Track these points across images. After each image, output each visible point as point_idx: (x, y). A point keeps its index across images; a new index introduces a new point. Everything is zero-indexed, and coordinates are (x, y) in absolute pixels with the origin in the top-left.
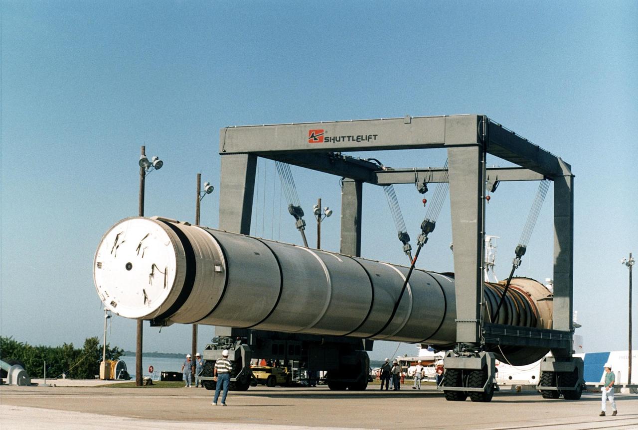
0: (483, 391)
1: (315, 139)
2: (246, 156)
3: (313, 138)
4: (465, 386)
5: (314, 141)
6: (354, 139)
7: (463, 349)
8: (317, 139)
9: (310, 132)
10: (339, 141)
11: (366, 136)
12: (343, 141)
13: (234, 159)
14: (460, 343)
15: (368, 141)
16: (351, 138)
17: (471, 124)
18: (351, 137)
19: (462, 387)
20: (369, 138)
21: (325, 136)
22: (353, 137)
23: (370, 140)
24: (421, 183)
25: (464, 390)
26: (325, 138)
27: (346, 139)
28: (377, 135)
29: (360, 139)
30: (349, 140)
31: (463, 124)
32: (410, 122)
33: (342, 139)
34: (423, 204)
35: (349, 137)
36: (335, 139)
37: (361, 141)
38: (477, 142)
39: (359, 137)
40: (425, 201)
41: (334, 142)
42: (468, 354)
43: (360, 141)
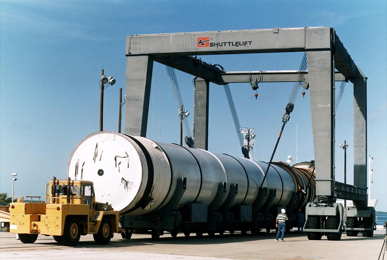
0: (338, 232)
1: (203, 44)
2: (147, 57)
3: (201, 44)
4: (323, 228)
5: (201, 45)
6: (233, 44)
7: (321, 201)
8: (204, 45)
9: (198, 39)
10: (222, 46)
11: (243, 42)
12: (225, 46)
13: (138, 59)
14: (318, 196)
15: (245, 46)
16: (231, 44)
17: (326, 33)
18: (231, 42)
19: (320, 229)
20: (245, 44)
21: (210, 42)
22: (233, 42)
23: (246, 45)
24: (254, 82)
25: (321, 231)
26: (211, 43)
27: (227, 44)
28: (252, 42)
29: (238, 44)
30: (229, 45)
31: (320, 34)
32: (278, 32)
33: (223, 44)
34: (255, 97)
35: (229, 43)
36: (218, 44)
37: (240, 46)
38: (331, 47)
39: (237, 43)
40: (257, 96)
41: (217, 47)
42: (324, 204)
43: (238, 46)
